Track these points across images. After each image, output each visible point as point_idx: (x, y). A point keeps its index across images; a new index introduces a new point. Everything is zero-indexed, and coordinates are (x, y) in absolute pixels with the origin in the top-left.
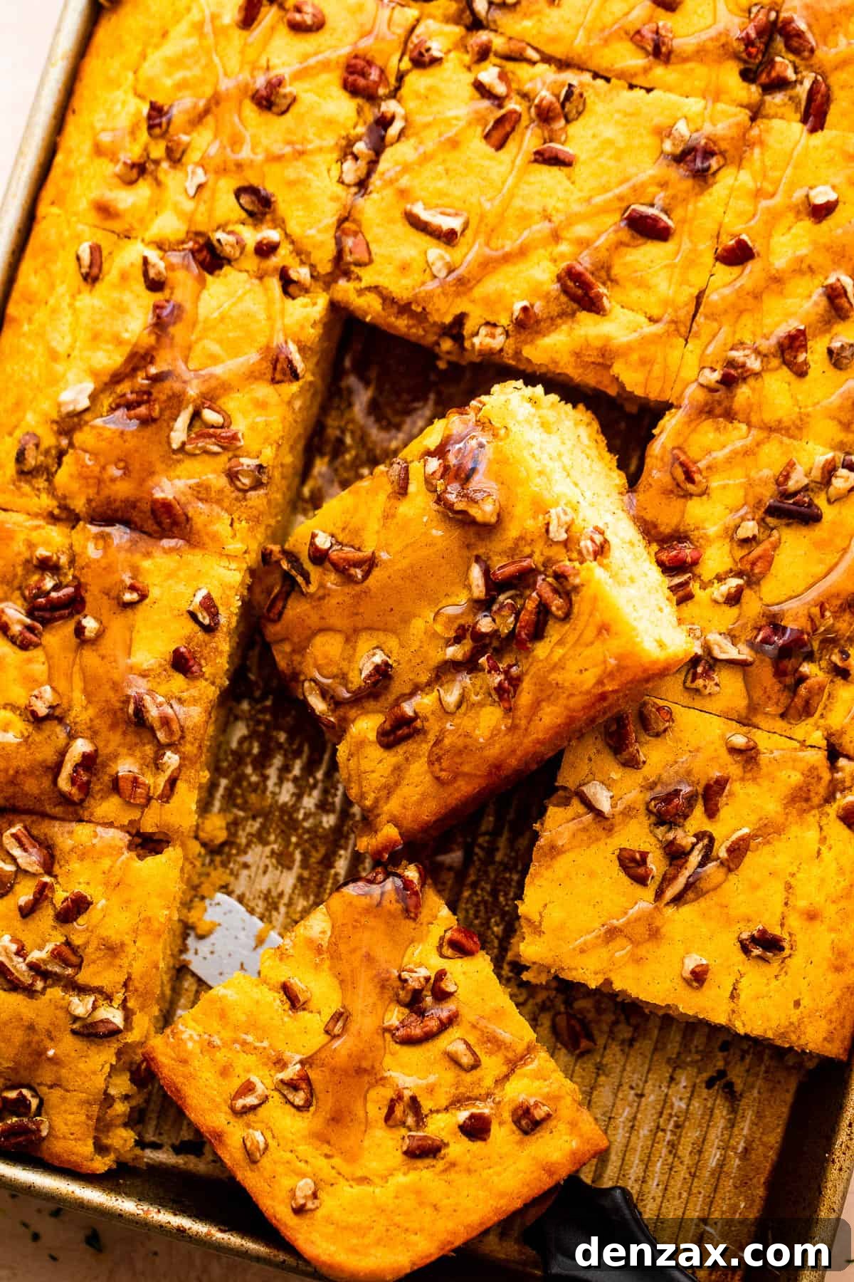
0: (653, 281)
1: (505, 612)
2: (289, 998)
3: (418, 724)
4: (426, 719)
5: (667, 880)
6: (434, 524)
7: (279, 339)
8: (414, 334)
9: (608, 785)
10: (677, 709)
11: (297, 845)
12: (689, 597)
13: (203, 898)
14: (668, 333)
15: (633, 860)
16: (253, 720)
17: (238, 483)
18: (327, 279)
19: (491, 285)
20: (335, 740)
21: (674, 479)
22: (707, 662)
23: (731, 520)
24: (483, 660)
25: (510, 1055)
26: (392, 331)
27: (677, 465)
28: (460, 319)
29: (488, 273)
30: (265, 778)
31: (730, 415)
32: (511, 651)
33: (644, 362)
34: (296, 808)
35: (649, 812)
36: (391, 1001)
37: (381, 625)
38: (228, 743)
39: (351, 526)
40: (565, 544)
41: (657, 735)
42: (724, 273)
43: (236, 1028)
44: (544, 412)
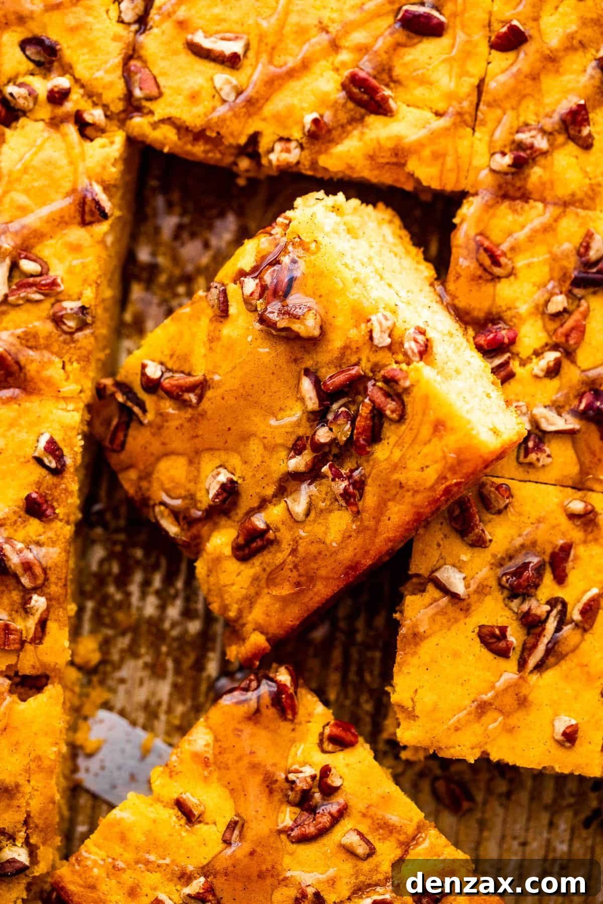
0: (434, 77)
1: (341, 421)
2: (184, 813)
3: (271, 535)
4: (277, 530)
5: (527, 649)
6: (259, 341)
7: (83, 182)
8: (212, 158)
9: (459, 566)
10: (514, 485)
11: (168, 654)
12: (511, 376)
13: (86, 718)
14: (455, 125)
15: (493, 635)
16: (109, 543)
17: (64, 327)
18: (122, 116)
19: (279, 103)
20: (193, 557)
21: (481, 265)
22: (536, 435)
23: (539, 296)
24: (325, 469)
25: (402, 838)
26: (190, 158)
27: (481, 251)
28: (254, 138)
29: (276, 90)
30: (128, 595)
31: (525, 197)
32: (351, 456)
33: (437, 156)
34: (161, 618)
35: (502, 587)
36: (282, 803)
37: (221, 445)
38: (88, 566)
39: (177, 353)
40: (389, 348)
41: (499, 512)
42: (500, 59)
43: (137, 848)
44: (348, 218)
